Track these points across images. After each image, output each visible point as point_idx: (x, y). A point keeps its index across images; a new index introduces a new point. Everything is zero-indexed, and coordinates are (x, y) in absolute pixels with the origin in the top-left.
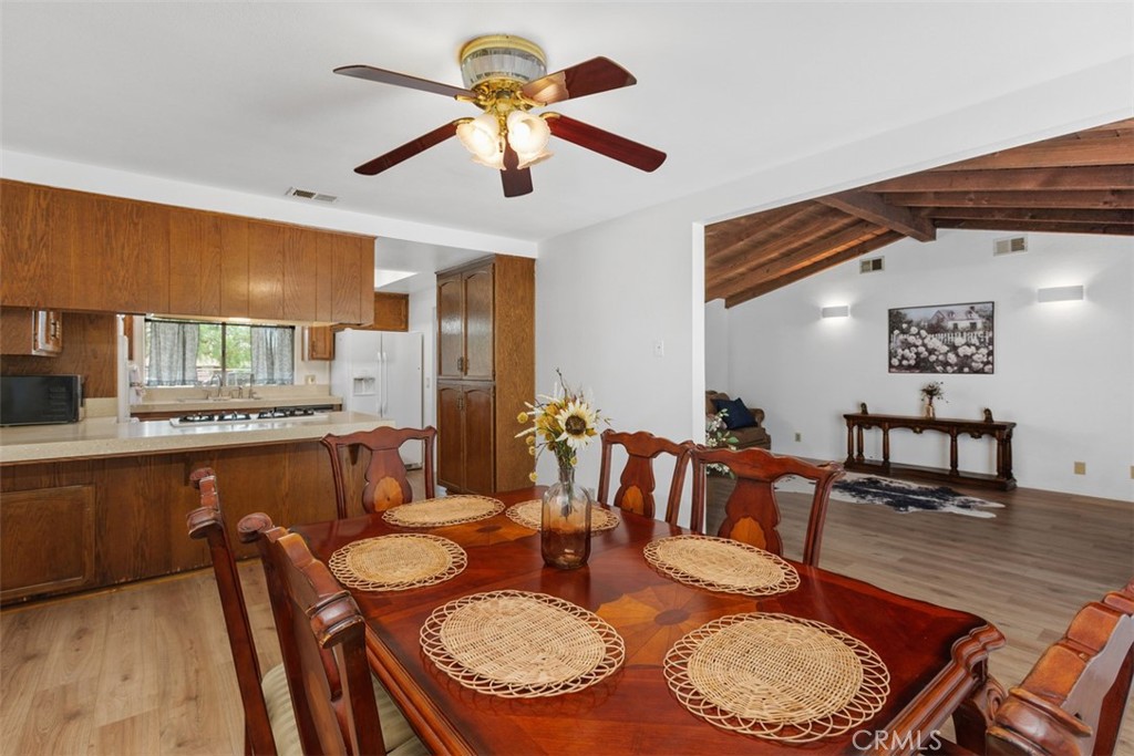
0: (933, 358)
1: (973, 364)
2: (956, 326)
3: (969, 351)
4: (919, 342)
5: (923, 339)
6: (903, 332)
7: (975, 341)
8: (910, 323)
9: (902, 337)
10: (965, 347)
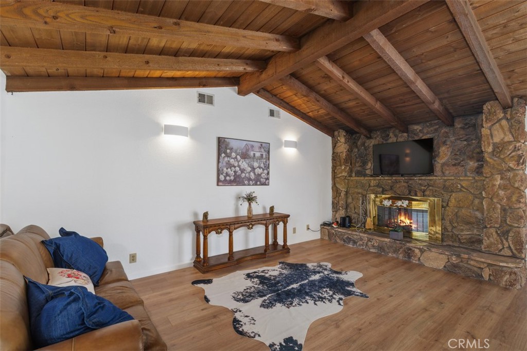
0: (243, 175)
1: (262, 180)
2: (254, 154)
3: (260, 171)
4: (236, 164)
5: (238, 162)
6: (228, 156)
7: (262, 165)
8: (231, 149)
9: (226, 159)
10: (258, 169)
